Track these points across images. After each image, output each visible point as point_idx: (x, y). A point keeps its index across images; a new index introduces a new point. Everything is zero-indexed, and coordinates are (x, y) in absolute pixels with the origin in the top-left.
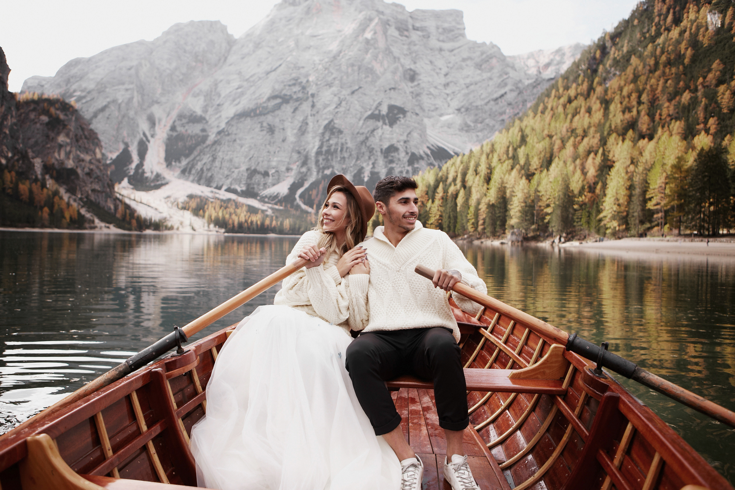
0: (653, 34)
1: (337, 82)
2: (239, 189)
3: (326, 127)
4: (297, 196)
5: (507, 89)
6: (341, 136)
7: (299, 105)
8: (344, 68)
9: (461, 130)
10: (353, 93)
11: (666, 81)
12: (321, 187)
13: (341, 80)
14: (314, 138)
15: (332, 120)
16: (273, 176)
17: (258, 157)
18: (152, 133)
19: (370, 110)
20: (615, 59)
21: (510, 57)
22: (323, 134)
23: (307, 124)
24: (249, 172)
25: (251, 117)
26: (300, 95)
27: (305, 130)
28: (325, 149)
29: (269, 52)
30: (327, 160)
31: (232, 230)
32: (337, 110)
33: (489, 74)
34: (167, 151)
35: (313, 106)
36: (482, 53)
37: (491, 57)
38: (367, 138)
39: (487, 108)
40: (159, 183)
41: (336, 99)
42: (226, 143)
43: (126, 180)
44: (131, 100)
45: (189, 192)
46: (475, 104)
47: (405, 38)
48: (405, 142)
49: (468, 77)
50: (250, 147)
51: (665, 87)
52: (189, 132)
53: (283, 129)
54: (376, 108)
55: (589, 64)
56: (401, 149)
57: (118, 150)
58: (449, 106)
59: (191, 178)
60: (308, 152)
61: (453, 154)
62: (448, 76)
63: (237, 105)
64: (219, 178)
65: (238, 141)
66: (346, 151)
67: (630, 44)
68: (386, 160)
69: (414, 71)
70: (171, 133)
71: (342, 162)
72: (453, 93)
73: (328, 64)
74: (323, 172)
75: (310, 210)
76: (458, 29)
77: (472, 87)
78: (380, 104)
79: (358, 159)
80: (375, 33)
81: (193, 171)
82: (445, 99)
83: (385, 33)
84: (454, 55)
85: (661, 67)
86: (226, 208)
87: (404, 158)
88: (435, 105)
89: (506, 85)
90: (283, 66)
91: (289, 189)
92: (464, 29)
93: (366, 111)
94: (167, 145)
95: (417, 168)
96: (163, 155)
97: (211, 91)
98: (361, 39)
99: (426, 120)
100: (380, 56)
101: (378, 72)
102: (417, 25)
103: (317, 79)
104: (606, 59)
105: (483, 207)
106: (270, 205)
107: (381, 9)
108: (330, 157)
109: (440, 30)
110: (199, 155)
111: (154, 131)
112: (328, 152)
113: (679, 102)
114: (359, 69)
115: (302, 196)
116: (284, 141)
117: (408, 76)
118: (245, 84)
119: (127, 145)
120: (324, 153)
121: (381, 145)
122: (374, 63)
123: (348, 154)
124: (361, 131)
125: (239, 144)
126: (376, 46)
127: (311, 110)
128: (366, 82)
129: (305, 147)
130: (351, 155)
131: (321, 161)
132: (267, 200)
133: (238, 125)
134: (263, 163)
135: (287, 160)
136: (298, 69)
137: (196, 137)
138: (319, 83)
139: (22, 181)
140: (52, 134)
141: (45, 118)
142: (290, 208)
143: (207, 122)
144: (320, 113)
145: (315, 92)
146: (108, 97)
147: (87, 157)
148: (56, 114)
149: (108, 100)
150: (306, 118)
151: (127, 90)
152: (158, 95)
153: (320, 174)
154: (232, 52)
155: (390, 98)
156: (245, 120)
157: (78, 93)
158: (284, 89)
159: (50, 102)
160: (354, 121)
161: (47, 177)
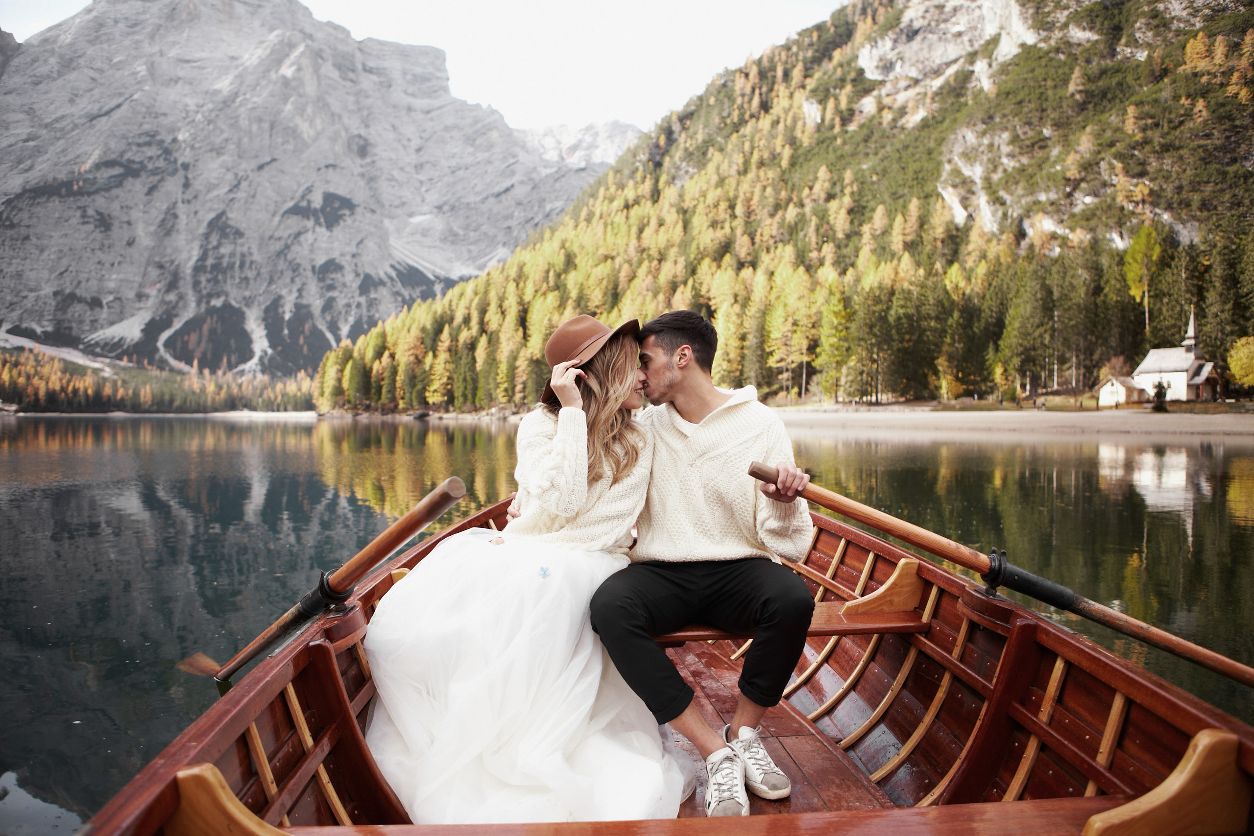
0: (736, 120)
1: (231, 147)
3: (212, 224)
4: (160, 344)
5: (514, 180)
6: (240, 241)
7: (160, 181)
8: (244, 123)
9: (444, 240)
10: (261, 167)
11: (764, 188)
12: (205, 329)
13: (239, 144)
14: (189, 242)
15: (223, 213)
16: (109, 307)
17: (78, 271)
19: (292, 199)
20: (686, 149)
21: (518, 131)
22: (207, 236)
23: (176, 216)
24: (59, 298)
25: (61, 196)
26: (161, 163)
27: (172, 227)
28: (210, 262)
29: (94, 80)
30: (216, 281)
31: (35, 405)
32: (231, 196)
33: (487, 155)
35: (187, 185)
36: (476, 122)
37: (489, 128)
38: (287, 247)
39: (484, 207)
41: (230, 176)
42: (9, 243)
46: (464, 200)
47: (349, 84)
48: (354, 256)
49: (454, 156)
50: (61, 251)
51: (763, 197)
53: (129, 223)
54: (303, 197)
55: (650, 154)
56: (348, 269)
58: (423, 201)
60: (178, 266)
61: (432, 278)
62: (422, 153)
63: (26, 171)
65: (34, 240)
66: (250, 267)
67: (707, 131)
68: (322, 284)
69: (366, 140)
71: (244, 285)
72: (431, 180)
73: (214, 114)
74: (208, 302)
75: (186, 368)
76: (438, 78)
77: (460, 173)
78: (309, 190)
79: (271, 281)
80: (299, 69)
82: (418, 189)
83: (316, 70)
84: (432, 120)
85: (753, 167)
86: (16, 364)
87: (352, 282)
88: (401, 197)
89: (513, 173)
90: (125, 107)
91: (142, 331)
92: (448, 79)
93: (285, 201)
95: (375, 299)
98: (273, 76)
99: (387, 222)
100: (309, 110)
101: (305, 136)
102: (371, 64)
103: (194, 139)
104: (673, 148)
105: (522, 364)
106: (107, 361)
107: (308, 29)
108: (220, 277)
109: (409, 77)
112: (216, 267)
113: (783, 219)
114: (272, 127)
115: (168, 344)
116: (130, 243)
117: (355, 148)
118: (43, 133)
121: (313, 260)
122: (298, 121)
123: (255, 273)
124: (277, 235)
125: (37, 247)
126: (301, 91)
127: (183, 193)
128: (285, 151)
129: (173, 257)
130: (258, 274)
131: (204, 283)
132: (98, 350)
133: (34, 210)
134: (90, 283)
135: (138, 279)
136: (156, 117)
138: (197, 146)
142: (148, 364)
144: (201, 198)
145: (190, 161)
150: (174, 205)
153: (203, 305)
154: (11, 68)
155: (327, 182)
156: (48, 201)
158: (128, 149)
160: (263, 216)
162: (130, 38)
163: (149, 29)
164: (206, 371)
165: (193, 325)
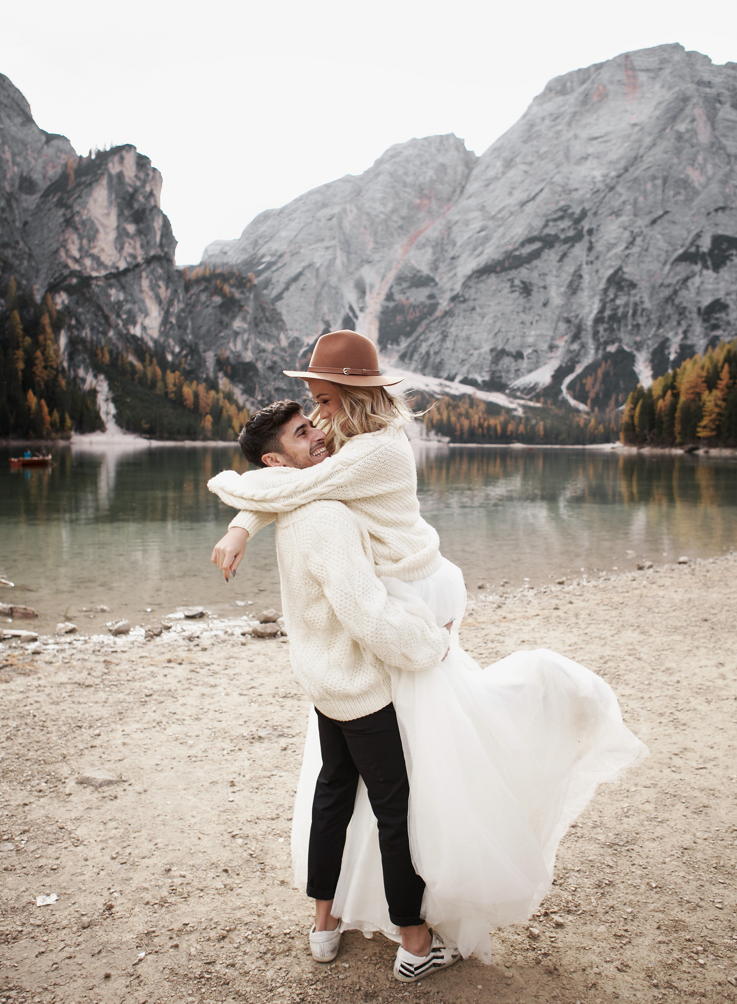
2: (480, 380)
3: (611, 280)
4: (564, 387)
6: (633, 292)
7: (569, 249)
8: (640, 184)
10: (654, 222)
12: (600, 372)
13: (635, 204)
14: (591, 297)
15: (620, 269)
16: (529, 358)
17: (507, 331)
18: (361, 305)
19: (682, 246)
22: (605, 291)
23: (581, 277)
24: (494, 353)
25: (497, 272)
26: (571, 233)
27: (578, 286)
28: (607, 313)
29: (526, 172)
30: (611, 330)
31: (460, 438)
32: (627, 252)
34: (381, 330)
35: (590, 249)
38: (675, 292)
41: (627, 234)
42: (462, 314)
44: (332, 262)
50: (496, 316)
52: (412, 300)
53: (545, 288)
54: (692, 243)
57: (316, 332)
59: (413, 366)
60: (581, 320)
63: (478, 256)
64: (451, 366)
65: (478, 310)
66: (642, 315)
68: (706, 325)
70: (387, 304)
71: (635, 332)
73: (614, 181)
74: (605, 349)
75: (582, 407)
78: (698, 236)
79: (660, 326)
80: (693, 122)
81: (416, 357)
83: (712, 119)
87: (736, 320)
90: (546, 190)
91: (552, 376)
93: (675, 250)
94: (381, 322)
96: (375, 335)
97: (443, 239)
98: (669, 133)
100: (700, 159)
101: (696, 185)
103: (598, 207)
106: (522, 402)
107: (706, 77)
108: (615, 326)
110: (423, 333)
111: (364, 302)
112: (613, 318)
114: (665, 182)
115: (570, 387)
116: (545, 305)
118: (491, 223)
119: (328, 324)
120: (606, 319)
121: (699, 302)
122: (690, 171)
123: (645, 319)
124: (666, 282)
125: (480, 314)
126: (695, 141)
127: (588, 256)
128: (676, 203)
129: (578, 312)
130: (649, 320)
131: (601, 332)
132: (518, 394)
133: (478, 286)
134: (515, 340)
135: (551, 333)
136: (569, 194)
137: (421, 307)
138: (600, 212)
139: (188, 382)
140: (226, 319)
141: (217, 300)
142: (552, 404)
143: (436, 284)
144: (601, 258)
145: (594, 226)
146: (303, 261)
147: (269, 346)
148: (231, 292)
149: (303, 264)
150: (580, 267)
151: (327, 248)
152: (368, 252)
153: (601, 352)
154: (472, 178)
155: (716, 225)
156: (488, 278)
157: (267, 259)
158: (546, 226)
159: (224, 277)
160: (655, 266)
161: (220, 375)
162: (553, 130)
163: (567, 118)
164: (596, 409)
165: (591, 369)
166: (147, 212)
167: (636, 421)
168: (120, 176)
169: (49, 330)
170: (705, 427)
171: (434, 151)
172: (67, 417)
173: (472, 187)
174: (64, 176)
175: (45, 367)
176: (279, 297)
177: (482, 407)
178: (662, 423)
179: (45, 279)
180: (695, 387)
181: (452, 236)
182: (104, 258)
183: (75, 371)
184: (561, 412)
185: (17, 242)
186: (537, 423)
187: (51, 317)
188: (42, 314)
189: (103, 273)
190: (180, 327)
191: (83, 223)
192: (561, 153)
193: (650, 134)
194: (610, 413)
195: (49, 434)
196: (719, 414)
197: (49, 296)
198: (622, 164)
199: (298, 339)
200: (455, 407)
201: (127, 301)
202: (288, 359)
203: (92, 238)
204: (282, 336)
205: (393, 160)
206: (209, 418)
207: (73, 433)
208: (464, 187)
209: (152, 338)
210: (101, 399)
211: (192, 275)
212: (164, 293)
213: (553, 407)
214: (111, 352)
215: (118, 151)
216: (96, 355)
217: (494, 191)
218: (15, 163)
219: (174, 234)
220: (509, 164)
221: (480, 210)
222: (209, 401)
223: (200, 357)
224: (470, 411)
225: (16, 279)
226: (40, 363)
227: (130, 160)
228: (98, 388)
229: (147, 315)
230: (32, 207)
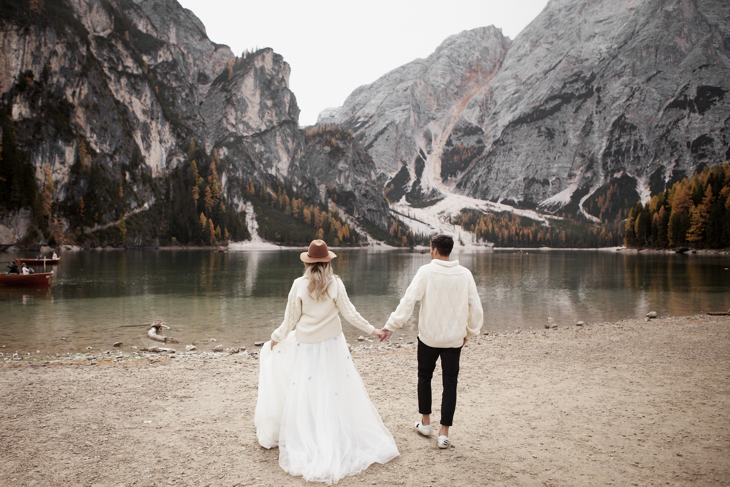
1: (628, 70)
2: (516, 201)
3: (615, 124)
4: (580, 205)
6: (633, 133)
7: (582, 103)
8: (636, 52)
10: (649, 80)
12: (609, 193)
13: (633, 67)
14: (600, 138)
15: (623, 115)
16: (553, 184)
17: (536, 165)
18: (429, 149)
19: (672, 97)
22: (612, 133)
23: (592, 123)
24: (526, 181)
25: (527, 122)
26: (583, 91)
27: (590, 130)
28: (614, 149)
29: (548, 49)
30: (617, 161)
31: (502, 243)
32: (628, 103)
34: (443, 167)
35: (599, 102)
40: (435, 198)
41: (627, 90)
42: (502, 154)
43: (404, 197)
44: (407, 119)
45: (463, 206)
50: (527, 154)
52: (465, 145)
53: (564, 132)
54: (681, 93)
56: (717, 140)
57: (397, 169)
59: (467, 192)
60: (594, 154)
63: (514, 111)
64: (494, 190)
65: (514, 150)
66: (641, 149)
68: (694, 155)
70: (447, 148)
71: (636, 162)
73: (616, 51)
74: (612, 176)
75: (595, 219)
79: (656, 157)
80: (679, 3)
81: (469, 185)
87: (721, 150)
90: (563, 62)
91: (571, 197)
93: (668, 99)
94: (443, 161)
96: (439, 170)
97: (487, 100)
98: (659, 13)
100: (686, 30)
101: (683, 50)
103: (604, 71)
106: (548, 216)
108: (620, 158)
111: (430, 147)
112: (618, 152)
114: (657, 49)
115: (585, 204)
116: (565, 145)
118: (522, 88)
119: (405, 164)
120: (613, 153)
121: (688, 138)
122: (677, 40)
123: (644, 152)
124: (660, 124)
125: (516, 153)
127: (597, 107)
128: (666, 64)
129: (590, 149)
130: (647, 153)
131: (609, 163)
132: (546, 210)
133: (514, 133)
134: (542, 171)
135: (569, 165)
136: (581, 63)
137: (472, 150)
138: (605, 75)
139: (307, 206)
140: (333, 162)
141: (327, 149)
142: (571, 218)
143: (483, 133)
144: (608, 108)
145: (602, 86)
146: (387, 120)
147: (364, 180)
148: (336, 143)
149: (387, 122)
150: (591, 115)
151: (404, 110)
152: (433, 112)
153: (609, 178)
154: (508, 56)
155: (701, 79)
156: (521, 126)
157: (362, 119)
158: (564, 87)
159: (332, 133)
160: (651, 112)
161: (330, 200)
162: (568, 17)
163: (579, 8)
164: (606, 221)
165: (600, 191)
166: (280, 92)
167: (636, 229)
168: (262, 69)
169: (215, 173)
170: (692, 233)
171: (479, 38)
172: (226, 230)
173: (507, 63)
174: (226, 72)
175: (212, 198)
176: (371, 145)
177: (518, 220)
178: (657, 230)
179: (213, 138)
180: (684, 203)
181: (494, 98)
182: (251, 123)
183: (231, 199)
184: (579, 224)
185: (196, 116)
186: (560, 232)
187: (216, 164)
188: (210, 162)
189: (251, 133)
190: (301, 168)
191: (238, 101)
192: (575, 34)
193: (644, 15)
194: (617, 223)
195: (214, 242)
196: (704, 223)
197: (216, 151)
198: (623, 38)
199: (384, 174)
200: (498, 221)
201: (266, 152)
202: (377, 189)
203: (244, 111)
204: (372, 173)
205: (449, 47)
206: (321, 230)
207: (229, 241)
208: (502, 63)
209: (283, 176)
210: (248, 218)
211: (310, 133)
212: (291, 145)
213: (572, 220)
214: (255, 187)
215: (261, 52)
216: (245, 188)
217: (524, 64)
218: (195, 65)
219: (298, 105)
220: (535, 44)
221: (515, 78)
222: (322, 219)
223: (316, 188)
224: (509, 223)
225: (194, 140)
226: (209, 195)
227: (269, 58)
228: (247, 211)
229: (279, 160)
230: (206, 92)
